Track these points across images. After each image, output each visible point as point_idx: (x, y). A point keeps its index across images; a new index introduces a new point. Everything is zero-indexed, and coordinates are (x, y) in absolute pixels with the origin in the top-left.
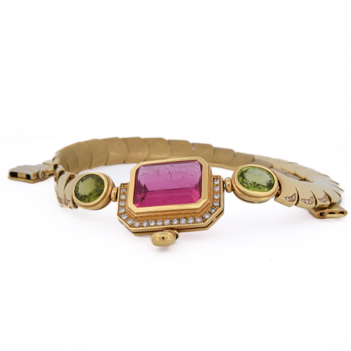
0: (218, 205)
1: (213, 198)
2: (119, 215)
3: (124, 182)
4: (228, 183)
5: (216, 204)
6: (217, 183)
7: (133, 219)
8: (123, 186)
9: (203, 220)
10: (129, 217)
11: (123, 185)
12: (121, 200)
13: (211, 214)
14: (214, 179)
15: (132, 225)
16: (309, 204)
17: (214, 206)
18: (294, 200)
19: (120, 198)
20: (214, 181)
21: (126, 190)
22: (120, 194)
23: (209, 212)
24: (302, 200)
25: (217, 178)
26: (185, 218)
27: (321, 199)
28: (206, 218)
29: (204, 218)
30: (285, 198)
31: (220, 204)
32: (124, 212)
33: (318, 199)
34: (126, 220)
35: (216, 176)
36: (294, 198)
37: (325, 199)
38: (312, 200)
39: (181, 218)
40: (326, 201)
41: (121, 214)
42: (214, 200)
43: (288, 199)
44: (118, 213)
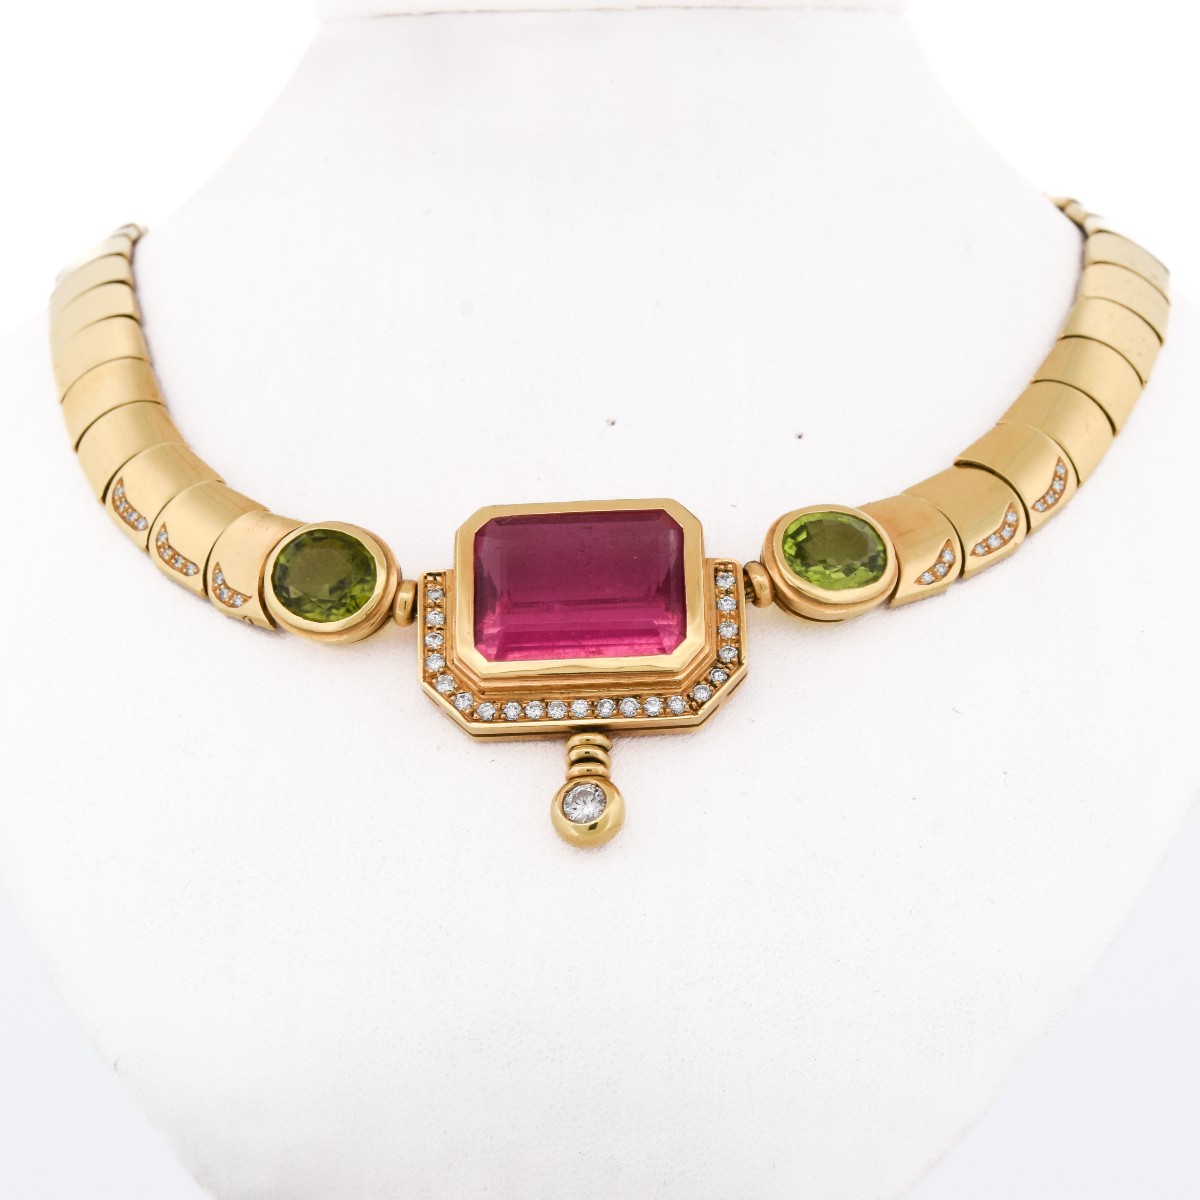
0: (735, 660)
1: (719, 633)
2: (429, 678)
3: (435, 568)
4: (759, 579)
5: (728, 655)
6: (726, 583)
7: (473, 694)
8: (430, 582)
9: (691, 706)
10: (461, 687)
11: (430, 578)
12: (430, 628)
13: (715, 687)
14: (717, 571)
15: (472, 714)
16: (1005, 542)
17: (723, 663)
18: (950, 566)
19: (425, 622)
20: (716, 577)
21: (444, 595)
22: (425, 608)
23: (706, 679)
24: (973, 553)
25: (726, 571)
26: (635, 697)
27: (1043, 497)
28: (699, 701)
29: (693, 700)
30: (919, 581)
31: (739, 656)
32: (441, 670)
33: (1033, 507)
34: (450, 696)
35: (721, 564)
36: (947, 557)
37: (1057, 487)
38: (1011, 519)
39: (624, 697)
40: (1062, 491)
41: (434, 676)
42: (720, 640)
43: (928, 577)
44: (425, 671)
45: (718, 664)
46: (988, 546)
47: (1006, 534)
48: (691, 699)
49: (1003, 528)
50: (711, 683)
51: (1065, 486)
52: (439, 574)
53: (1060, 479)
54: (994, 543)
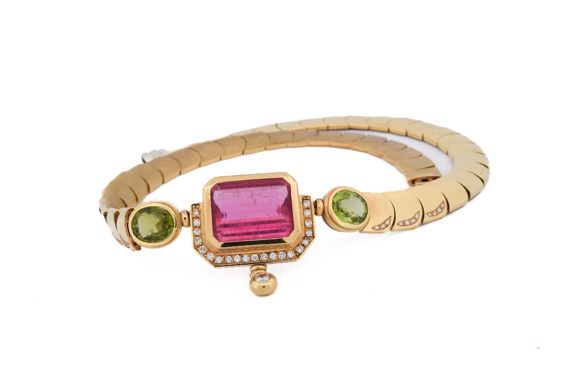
0: (312, 236)
1: (305, 225)
2: (196, 247)
3: (196, 202)
4: (320, 205)
5: (309, 233)
6: (306, 204)
7: (214, 253)
8: (194, 208)
9: (296, 255)
10: (209, 251)
11: (194, 206)
12: (195, 227)
13: (305, 247)
14: (303, 200)
15: (214, 261)
16: (411, 224)
17: (307, 237)
18: (387, 226)
19: (193, 225)
20: (303, 202)
21: (200, 213)
22: (193, 219)
23: (301, 244)
24: (398, 224)
25: (307, 200)
26: (275, 252)
27: (432, 212)
28: (299, 253)
29: (297, 252)
30: (373, 228)
31: (313, 234)
32: (201, 244)
33: (427, 214)
34: (205, 254)
35: (305, 197)
36: (387, 223)
37: (439, 210)
38: (417, 217)
39: (271, 252)
40: (440, 213)
41: (198, 246)
42: (306, 228)
43: (377, 228)
44: (194, 244)
45: (305, 237)
46: (404, 224)
47: (413, 221)
48: (296, 252)
49: (412, 218)
50: (303, 245)
51: (442, 211)
52: (197, 205)
53: (441, 208)
54: (407, 223)
